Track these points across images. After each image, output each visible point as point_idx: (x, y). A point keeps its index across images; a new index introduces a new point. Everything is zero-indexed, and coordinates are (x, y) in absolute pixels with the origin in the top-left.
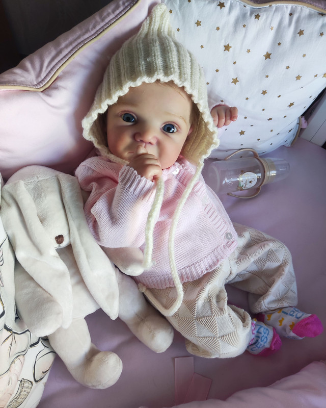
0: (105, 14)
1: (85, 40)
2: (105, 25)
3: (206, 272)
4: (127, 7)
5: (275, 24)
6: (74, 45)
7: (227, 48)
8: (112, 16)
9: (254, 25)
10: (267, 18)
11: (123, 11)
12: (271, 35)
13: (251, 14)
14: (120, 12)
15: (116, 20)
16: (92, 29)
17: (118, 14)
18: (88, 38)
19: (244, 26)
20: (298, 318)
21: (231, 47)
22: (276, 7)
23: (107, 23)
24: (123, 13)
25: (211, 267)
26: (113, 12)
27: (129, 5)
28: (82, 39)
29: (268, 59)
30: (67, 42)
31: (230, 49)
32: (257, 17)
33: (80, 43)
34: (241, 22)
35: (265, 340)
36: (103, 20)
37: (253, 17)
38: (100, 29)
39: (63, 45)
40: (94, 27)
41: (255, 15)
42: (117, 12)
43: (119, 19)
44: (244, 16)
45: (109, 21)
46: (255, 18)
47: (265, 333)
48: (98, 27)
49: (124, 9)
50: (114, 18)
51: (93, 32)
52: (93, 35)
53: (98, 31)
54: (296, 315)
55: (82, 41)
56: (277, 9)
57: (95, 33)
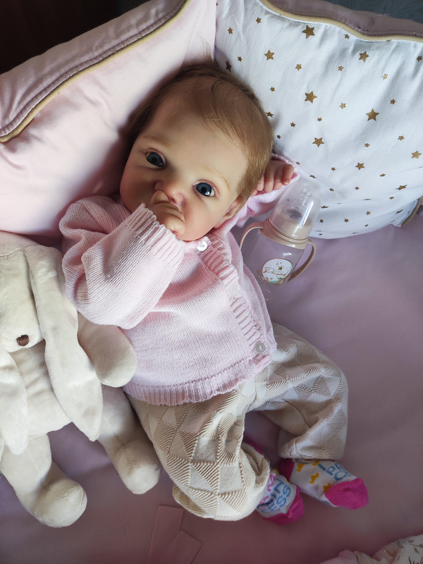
0: (124, 26)
1: (82, 64)
2: (118, 45)
3: (217, 393)
4: (160, 20)
5: (391, 71)
6: (63, 71)
7: (310, 97)
8: (134, 32)
9: (356, 69)
10: (379, 60)
11: (152, 25)
12: (382, 85)
13: (354, 52)
14: (148, 28)
15: (139, 40)
16: (97, 49)
17: (144, 30)
18: (86, 62)
19: (340, 68)
20: (338, 479)
21: (316, 97)
22: (398, 43)
23: (123, 42)
24: (152, 30)
25: (225, 387)
26: (138, 25)
27: (164, 17)
28: (77, 62)
29: (372, 120)
30: (54, 65)
31: (314, 100)
32: (364, 56)
33: (71, 70)
34: (336, 62)
35: (283, 503)
36: (118, 36)
37: (357, 55)
38: (109, 50)
39: (47, 69)
40: (101, 45)
41: (361, 54)
42: (144, 26)
43: (142, 38)
44: (343, 52)
45: (127, 40)
46: (360, 59)
47: (284, 494)
48: (106, 47)
49: (155, 23)
50: (136, 35)
51: (96, 54)
52: (96, 58)
53: (104, 53)
54: (336, 475)
55: (77, 67)
56: (398, 46)
57: (100, 55)
